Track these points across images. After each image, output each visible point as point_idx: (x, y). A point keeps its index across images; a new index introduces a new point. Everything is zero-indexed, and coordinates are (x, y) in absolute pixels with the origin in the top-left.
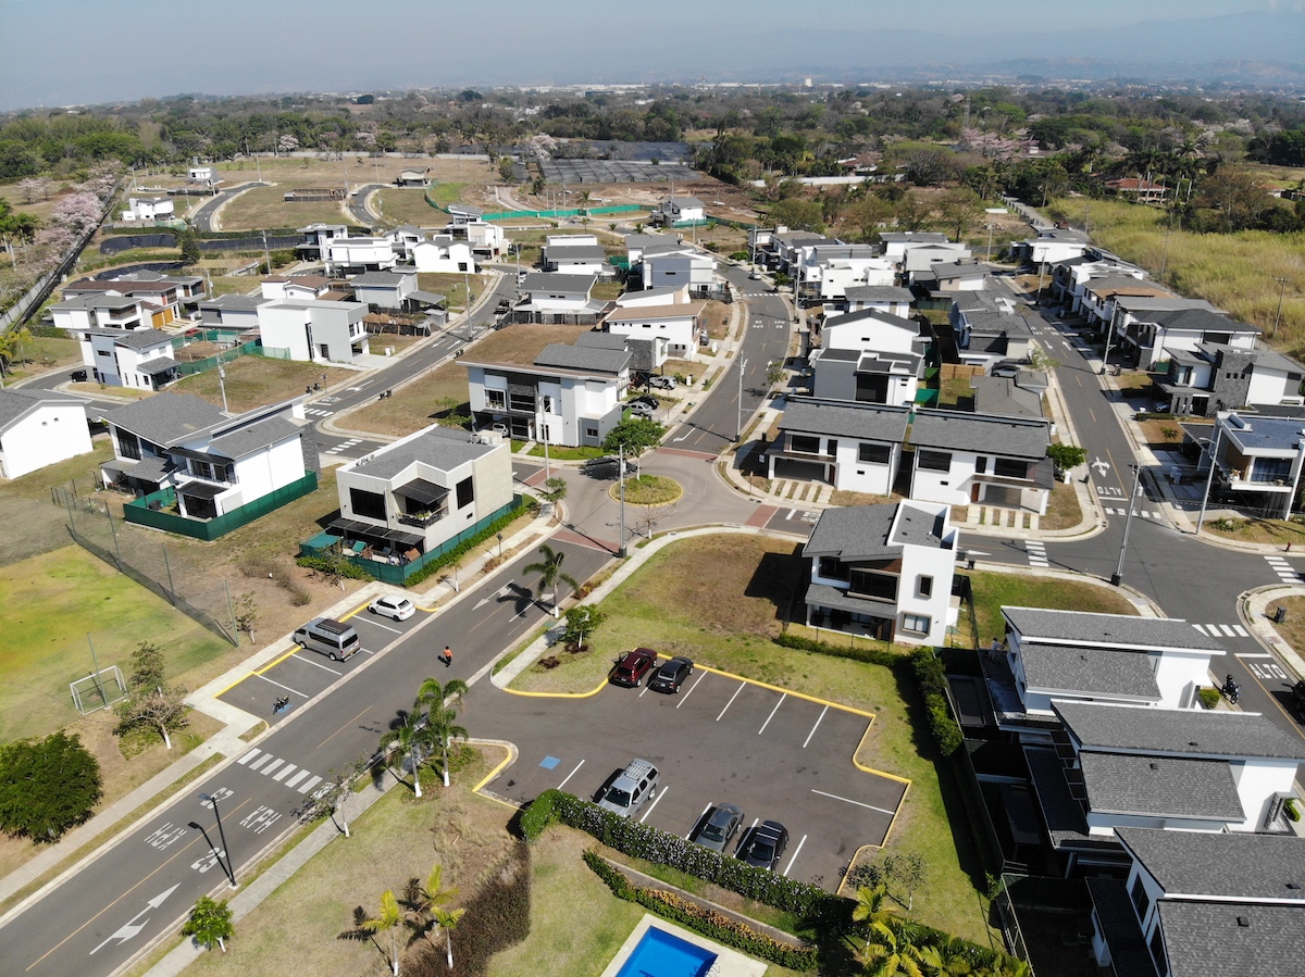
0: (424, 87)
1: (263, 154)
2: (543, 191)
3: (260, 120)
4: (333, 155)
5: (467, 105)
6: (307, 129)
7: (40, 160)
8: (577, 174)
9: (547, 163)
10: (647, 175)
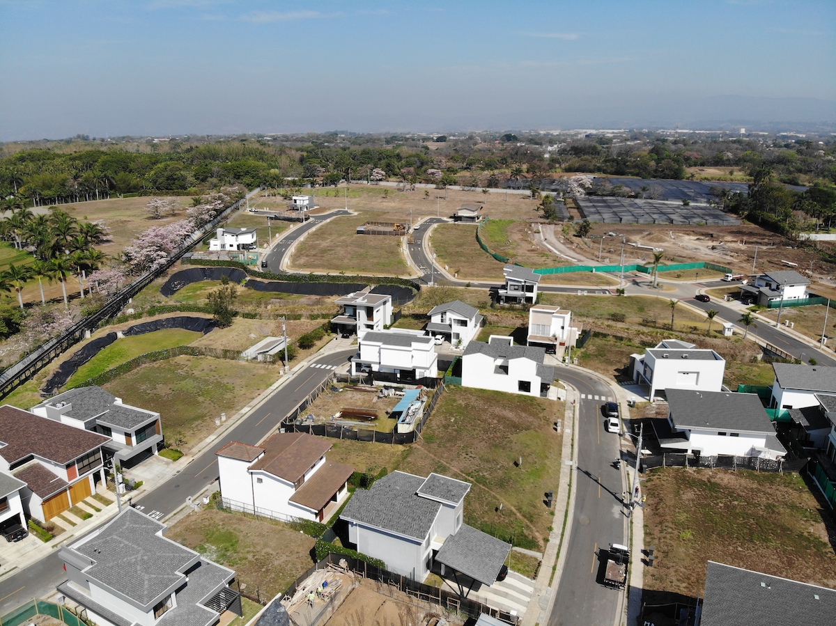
0: (479, 130)
1: (359, 182)
2: (588, 234)
3: (368, 153)
4: (408, 186)
5: (507, 144)
6: (396, 162)
7: (190, 178)
8: (615, 213)
9: (583, 200)
10: (685, 218)
